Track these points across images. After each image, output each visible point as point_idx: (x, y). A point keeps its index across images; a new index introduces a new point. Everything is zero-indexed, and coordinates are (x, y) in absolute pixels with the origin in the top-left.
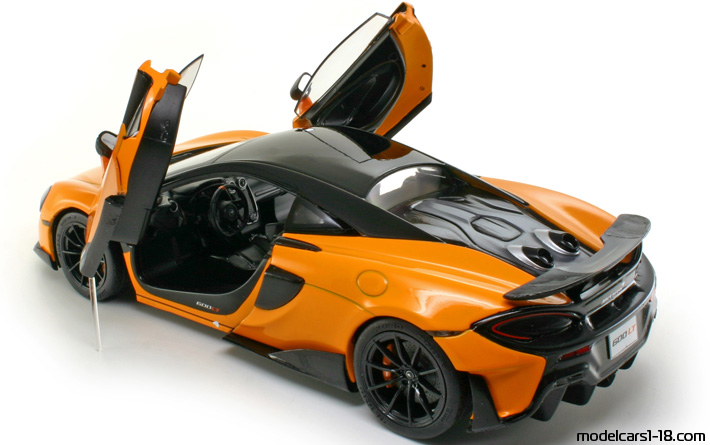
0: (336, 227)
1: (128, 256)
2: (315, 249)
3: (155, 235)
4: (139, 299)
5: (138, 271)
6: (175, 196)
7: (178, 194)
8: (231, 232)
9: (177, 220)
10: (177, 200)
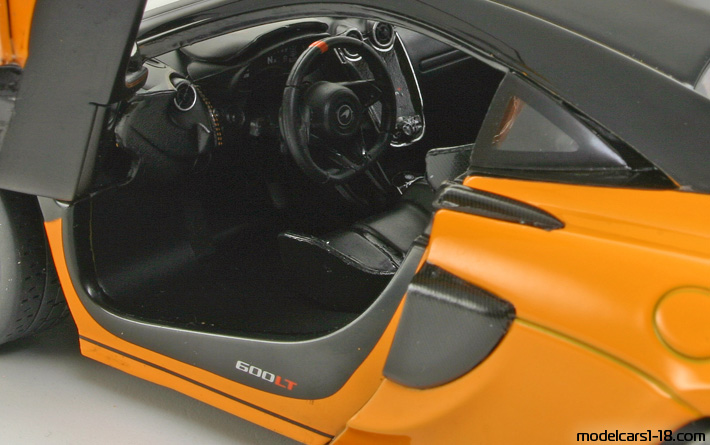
0: (612, 163)
1: (56, 232)
2: (549, 222)
3: (133, 173)
4: (86, 348)
5: (86, 272)
6: (193, 66)
7: (200, 59)
8: (342, 169)
9: (194, 132)
10: (195, 78)
